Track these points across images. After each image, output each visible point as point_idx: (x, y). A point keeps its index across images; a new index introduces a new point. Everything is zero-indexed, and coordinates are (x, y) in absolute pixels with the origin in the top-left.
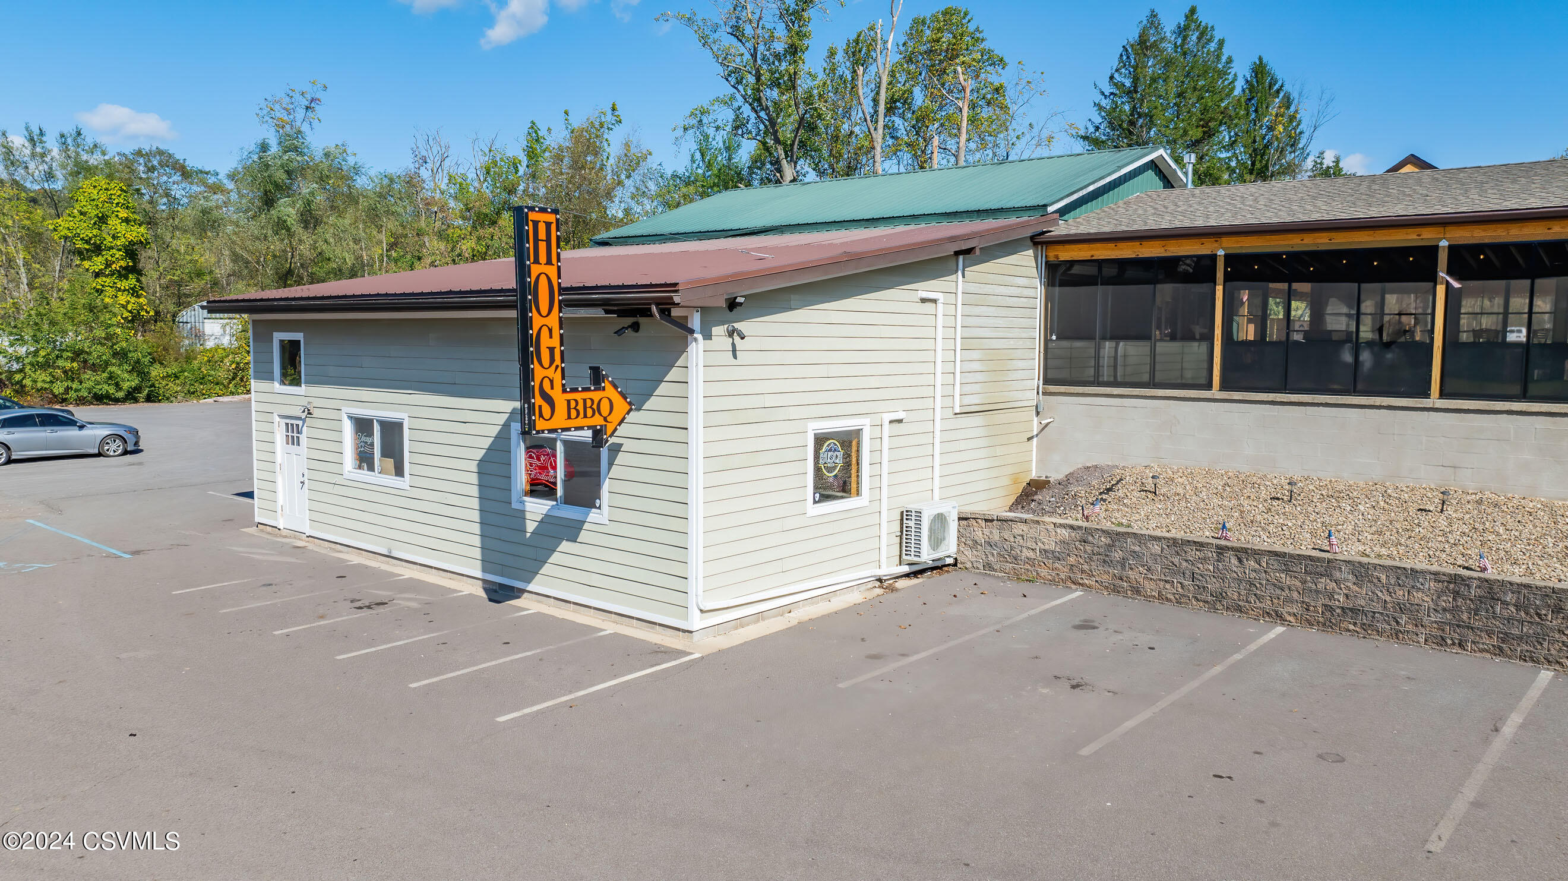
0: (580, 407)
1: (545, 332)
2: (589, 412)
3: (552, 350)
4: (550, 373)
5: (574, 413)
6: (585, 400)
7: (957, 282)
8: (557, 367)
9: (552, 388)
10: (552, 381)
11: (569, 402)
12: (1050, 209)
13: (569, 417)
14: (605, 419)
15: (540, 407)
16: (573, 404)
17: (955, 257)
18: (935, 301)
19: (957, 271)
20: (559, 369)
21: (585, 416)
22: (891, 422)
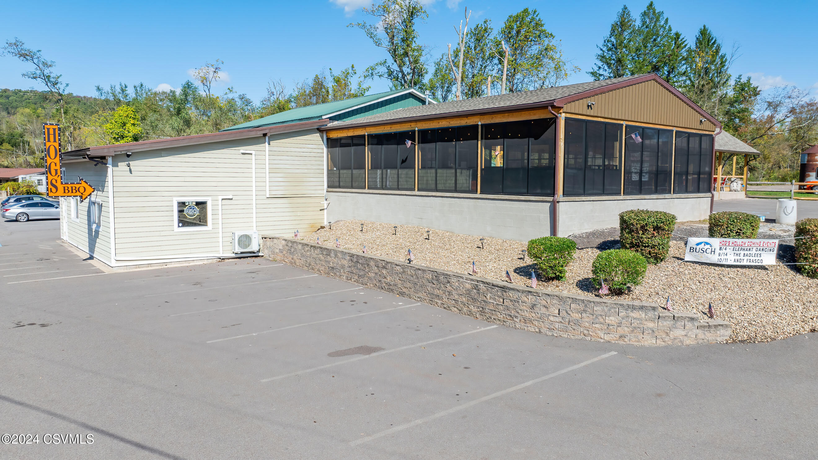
0: (70, 189)
1: (53, 165)
2: (74, 191)
3: (56, 170)
4: (56, 178)
5: (67, 191)
6: (72, 187)
7: (265, 147)
8: (59, 176)
9: (56, 182)
10: (56, 181)
11: (64, 187)
12: (324, 117)
13: (65, 192)
14: (82, 194)
15: (51, 189)
16: (66, 188)
17: (264, 137)
18: (251, 154)
19: (265, 143)
20: (60, 177)
21: (72, 192)
22: (223, 199)
